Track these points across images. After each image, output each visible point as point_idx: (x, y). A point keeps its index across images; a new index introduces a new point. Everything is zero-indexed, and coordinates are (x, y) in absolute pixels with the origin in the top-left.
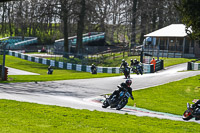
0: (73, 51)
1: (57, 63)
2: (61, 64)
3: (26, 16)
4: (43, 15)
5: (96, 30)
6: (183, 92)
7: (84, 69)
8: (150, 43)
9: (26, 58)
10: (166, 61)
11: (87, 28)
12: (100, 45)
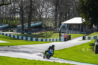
0: (26, 31)
1: (18, 37)
2: (20, 37)
3: (3, 14)
4: (11, 13)
5: (37, 20)
6: (81, 51)
7: (32, 40)
8: (64, 27)
9: (3, 34)
10: (72, 36)
11: (33, 19)
12: (39, 28)
